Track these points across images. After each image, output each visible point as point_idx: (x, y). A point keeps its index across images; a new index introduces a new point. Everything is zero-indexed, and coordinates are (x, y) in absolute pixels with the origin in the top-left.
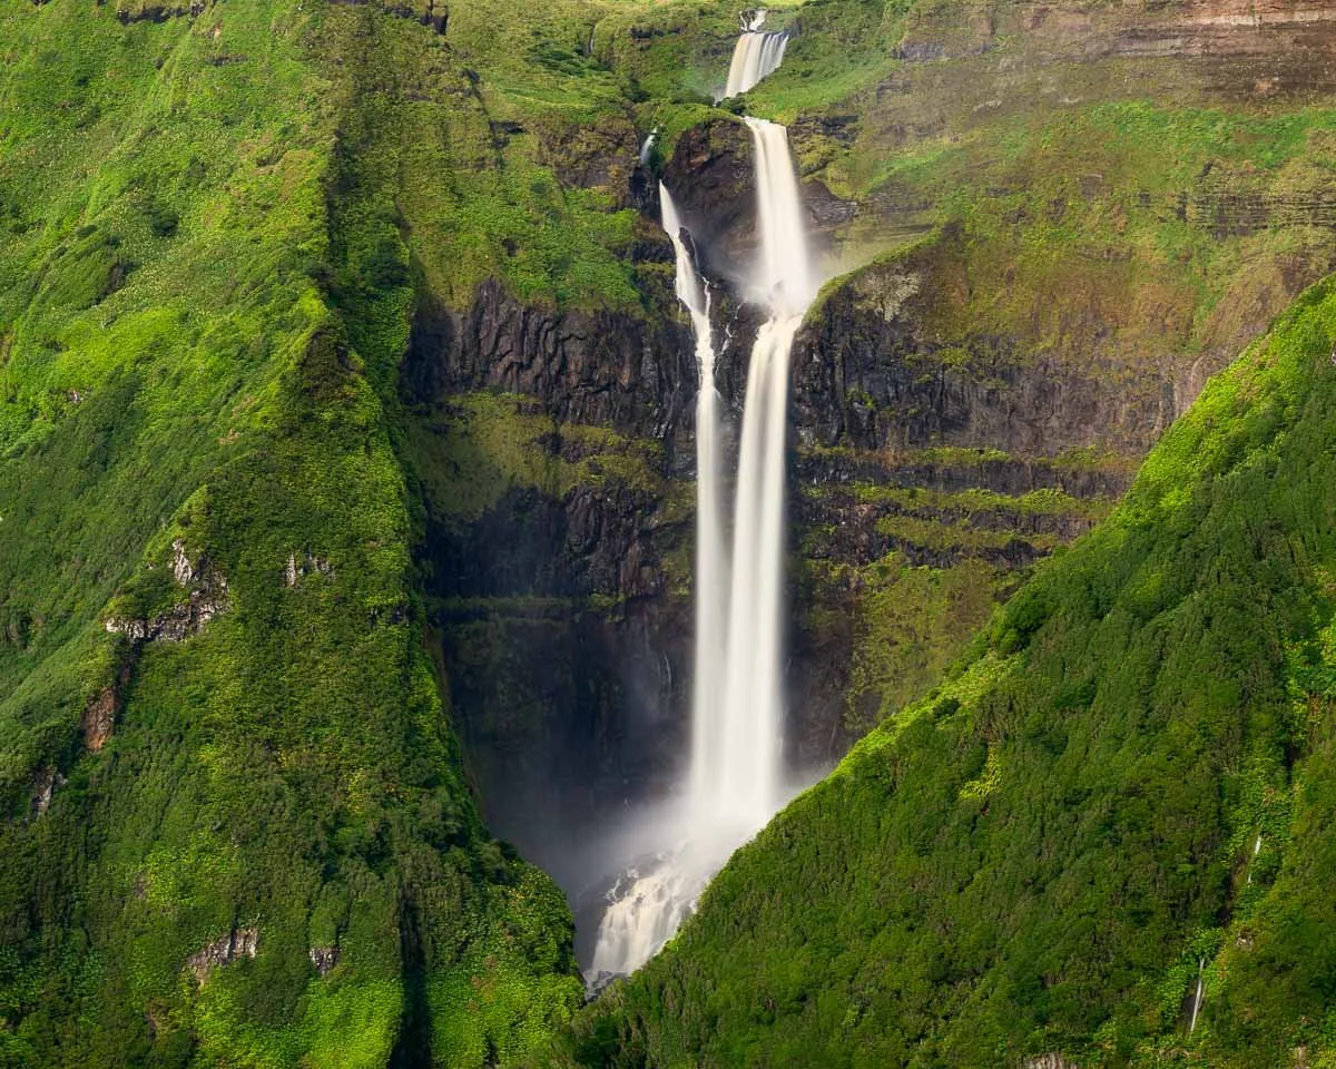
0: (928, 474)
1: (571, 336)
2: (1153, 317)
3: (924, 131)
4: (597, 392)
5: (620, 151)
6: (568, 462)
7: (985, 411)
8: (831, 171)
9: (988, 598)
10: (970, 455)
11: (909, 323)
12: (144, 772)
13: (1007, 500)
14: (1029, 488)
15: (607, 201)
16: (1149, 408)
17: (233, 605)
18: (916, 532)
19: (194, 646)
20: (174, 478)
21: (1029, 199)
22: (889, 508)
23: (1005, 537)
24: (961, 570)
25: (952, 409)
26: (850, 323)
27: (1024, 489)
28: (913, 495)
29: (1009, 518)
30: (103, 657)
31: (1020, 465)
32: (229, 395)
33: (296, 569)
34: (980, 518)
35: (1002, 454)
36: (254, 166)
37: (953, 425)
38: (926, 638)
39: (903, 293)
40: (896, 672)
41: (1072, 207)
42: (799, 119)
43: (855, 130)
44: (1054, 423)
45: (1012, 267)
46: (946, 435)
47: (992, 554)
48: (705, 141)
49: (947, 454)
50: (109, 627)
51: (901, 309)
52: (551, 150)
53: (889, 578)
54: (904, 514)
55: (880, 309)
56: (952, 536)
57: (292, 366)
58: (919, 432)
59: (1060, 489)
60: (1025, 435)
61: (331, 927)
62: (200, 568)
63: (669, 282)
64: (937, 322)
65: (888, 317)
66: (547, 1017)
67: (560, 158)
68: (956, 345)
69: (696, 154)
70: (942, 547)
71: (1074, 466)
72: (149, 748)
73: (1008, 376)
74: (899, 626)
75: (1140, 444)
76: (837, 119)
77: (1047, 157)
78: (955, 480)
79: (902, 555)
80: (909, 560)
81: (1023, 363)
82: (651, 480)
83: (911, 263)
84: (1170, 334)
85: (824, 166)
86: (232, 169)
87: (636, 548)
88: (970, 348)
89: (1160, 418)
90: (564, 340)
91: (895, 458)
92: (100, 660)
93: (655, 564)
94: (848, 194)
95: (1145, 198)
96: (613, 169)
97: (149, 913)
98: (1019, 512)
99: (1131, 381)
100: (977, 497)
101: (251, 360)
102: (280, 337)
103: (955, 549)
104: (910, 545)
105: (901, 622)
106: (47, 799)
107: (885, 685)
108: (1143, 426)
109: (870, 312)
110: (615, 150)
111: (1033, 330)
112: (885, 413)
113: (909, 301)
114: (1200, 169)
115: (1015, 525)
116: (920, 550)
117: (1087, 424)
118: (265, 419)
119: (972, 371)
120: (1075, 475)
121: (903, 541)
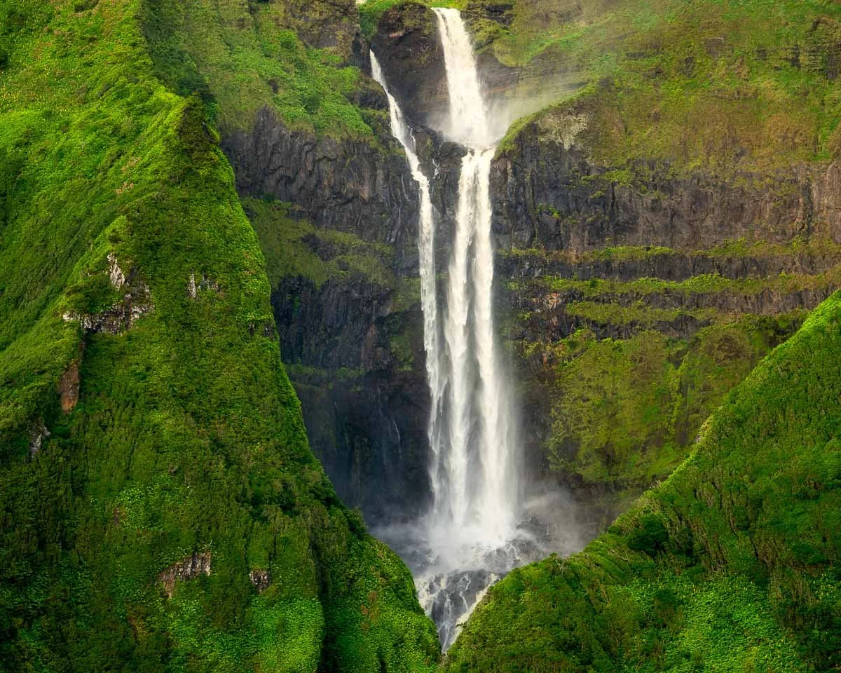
0: (606, 268)
1: (325, 157)
2: (784, 138)
3: (565, 17)
4: (344, 204)
5: (345, 20)
6: (323, 260)
7: (649, 215)
8: (497, 46)
9: (664, 359)
10: (639, 252)
11: (582, 152)
12: (110, 428)
13: (673, 284)
14: (690, 275)
15: (338, 59)
16: (792, 204)
17: (155, 310)
18: (599, 313)
19: (129, 338)
21: (663, 60)
22: (572, 296)
23: (673, 313)
24: (640, 339)
25: (622, 217)
26: (536, 151)
27: (685, 275)
28: (594, 285)
29: (675, 298)
30: (68, 338)
31: (682, 258)
32: (113, 161)
33: (197, 286)
34: (651, 299)
35: (666, 249)
36: (73, 13)
37: (623, 229)
38: (613, 394)
39: (576, 128)
40: (590, 422)
41: (701, 64)
42: (469, 6)
43: (511, 15)
44: (709, 222)
45: (657, 109)
46: (619, 236)
47: (664, 326)
48: (400, 20)
49: (621, 252)
50: (65, 317)
51: (575, 140)
52: (294, 16)
53: (577, 350)
54: (588, 299)
55: (560, 140)
56: (628, 314)
57: (171, 132)
58: (597, 233)
59: (716, 274)
60: (686, 233)
61: (264, 554)
62: (132, 276)
63: (386, 124)
64: (603, 151)
65: (567, 147)
67: (301, 22)
68: (621, 168)
69: (395, 31)
70: (622, 323)
71: (729, 255)
72: (110, 411)
73: (668, 189)
74: (590, 387)
75: (784, 233)
76: (497, 6)
77: (674, 29)
78: (628, 271)
79: (588, 331)
80: (594, 335)
81: (678, 178)
82: (385, 276)
83: (579, 107)
84: (801, 149)
85: (491, 42)
86: (50, 17)
87: (373, 332)
88: (632, 170)
89: (800, 212)
90: (320, 160)
91: (577, 257)
92: (66, 339)
93: (385, 346)
94: (513, 63)
95: (762, 53)
96: (340, 34)
97: (126, 537)
98: (684, 293)
99: (773, 186)
100: (646, 284)
101: (124, 137)
102: (144, 119)
103: (633, 324)
104: (595, 323)
105: (590, 384)
106: (39, 445)
107: (582, 432)
108: (784, 221)
109: (552, 142)
110: (340, 19)
111: (684, 151)
112: (568, 221)
113: (581, 135)
114: (810, 26)
115: (681, 303)
116: (603, 326)
117: (736, 222)
118: (156, 172)
119: (637, 187)
120: (730, 260)
121: (588, 321)
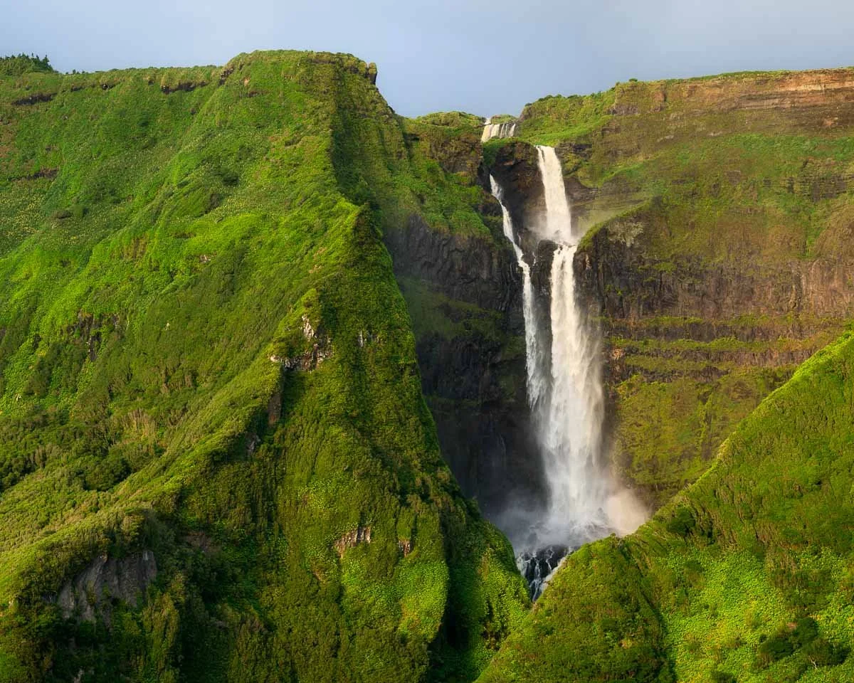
0: (656, 332)
1: (456, 249)
2: (782, 243)
3: (629, 154)
4: (469, 283)
5: (473, 153)
6: (453, 321)
7: (687, 295)
8: (580, 173)
9: (695, 398)
10: (680, 322)
11: (640, 249)
12: (301, 438)
13: (703, 344)
14: (714, 338)
15: (466, 181)
16: (786, 289)
17: (335, 355)
18: (650, 364)
19: (316, 375)
20: (283, 292)
21: (698, 186)
22: (630, 351)
23: (703, 364)
24: (678, 383)
25: (667, 295)
26: (607, 246)
27: (712, 337)
28: (646, 343)
29: (703, 354)
30: (273, 374)
31: (709, 325)
32: (307, 250)
33: (364, 339)
34: (687, 354)
35: (698, 319)
36: (284, 146)
37: (669, 304)
38: (659, 421)
39: (635, 232)
40: (641, 441)
41: (724, 189)
42: (561, 144)
43: (591, 152)
44: (728, 301)
45: (693, 220)
46: (664, 309)
47: (695, 374)
48: (511, 153)
49: (666, 320)
50: (272, 359)
51: (635, 241)
52: (437, 150)
53: (633, 390)
54: (641, 354)
55: (623, 240)
56: (670, 365)
57: (348, 230)
58: (649, 307)
59: (733, 338)
60: (712, 308)
61: (408, 530)
62: (319, 331)
63: (500, 227)
64: (655, 249)
65: (628, 245)
66: (516, 593)
67: (441, 154)
68: (667, 261)
69: (507, 161)
70: (665, 371)
71: (743, 324)
72: (302, 425)
73: (700, 276)
74: (642, 416)
75: (782, 309)
76: (581, 145)
77: (705, 163)
78: (671, 334)
79: (642, 377)
80: (645, 380)
81: (707, 269)
82: (497, 335)
83: (638, 217)
84: (794, 251)
85: (576, 170)
86: (268, 149)
87: (487, 374)
88: (675, 262)
89: (793, 295)
90: (453, 251)
91: (634, 324)
92: (273, 375)
93: (496, 384)
94: (592, 185)
95: (768, 182)
96: (469, 163)
97: (312, 515)
98: (710, 351)
99: (774, 276)
100: (683, 344)
101: (315, 233)
102: (330, 221)
103: (673, 372)
104: (646, 371)
105: (641, 414)
106: (253, 448)
107: (636, 448)
108: (781, 301)
109: (618, 242)
110: (470, 152)
111: (711, 250)
112: (628, 298)
113: (639, 237)
114: (801, 164)
115: (708, 358)
116: (652, 373)
117: (748, 300)
118: (338, 258)
119: (678, 275)
120: (743, 328)
121: (641, 369)
